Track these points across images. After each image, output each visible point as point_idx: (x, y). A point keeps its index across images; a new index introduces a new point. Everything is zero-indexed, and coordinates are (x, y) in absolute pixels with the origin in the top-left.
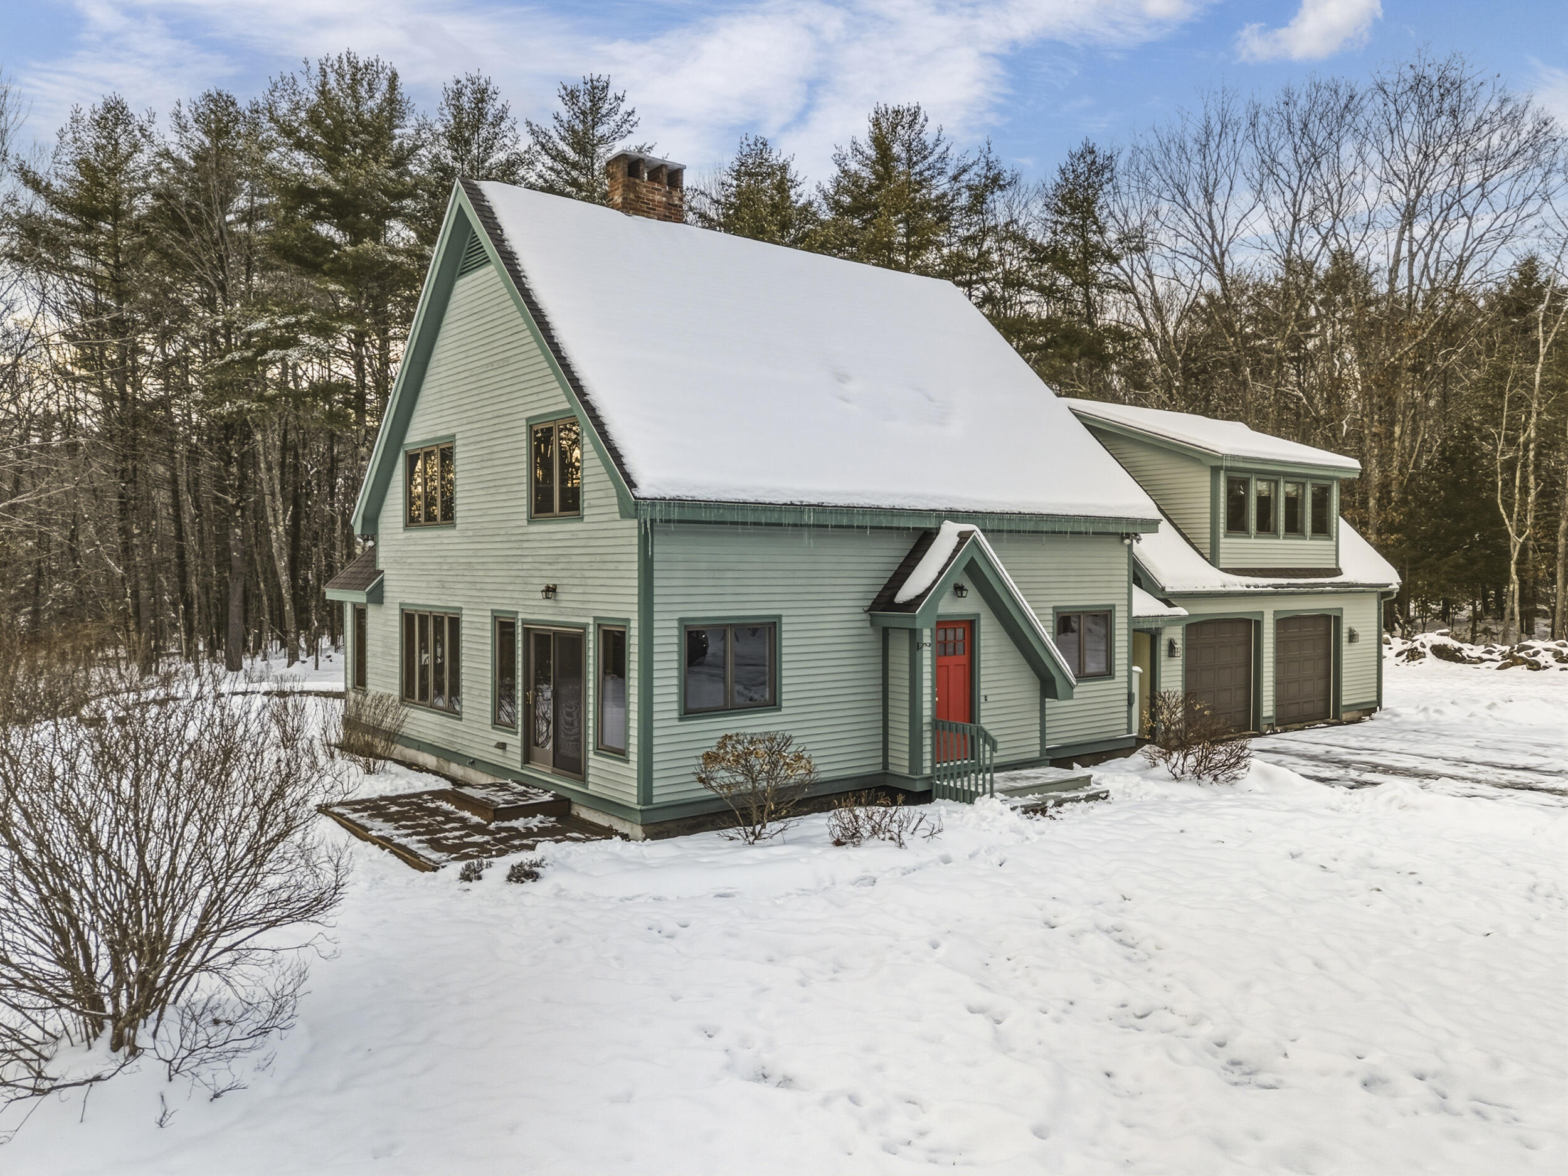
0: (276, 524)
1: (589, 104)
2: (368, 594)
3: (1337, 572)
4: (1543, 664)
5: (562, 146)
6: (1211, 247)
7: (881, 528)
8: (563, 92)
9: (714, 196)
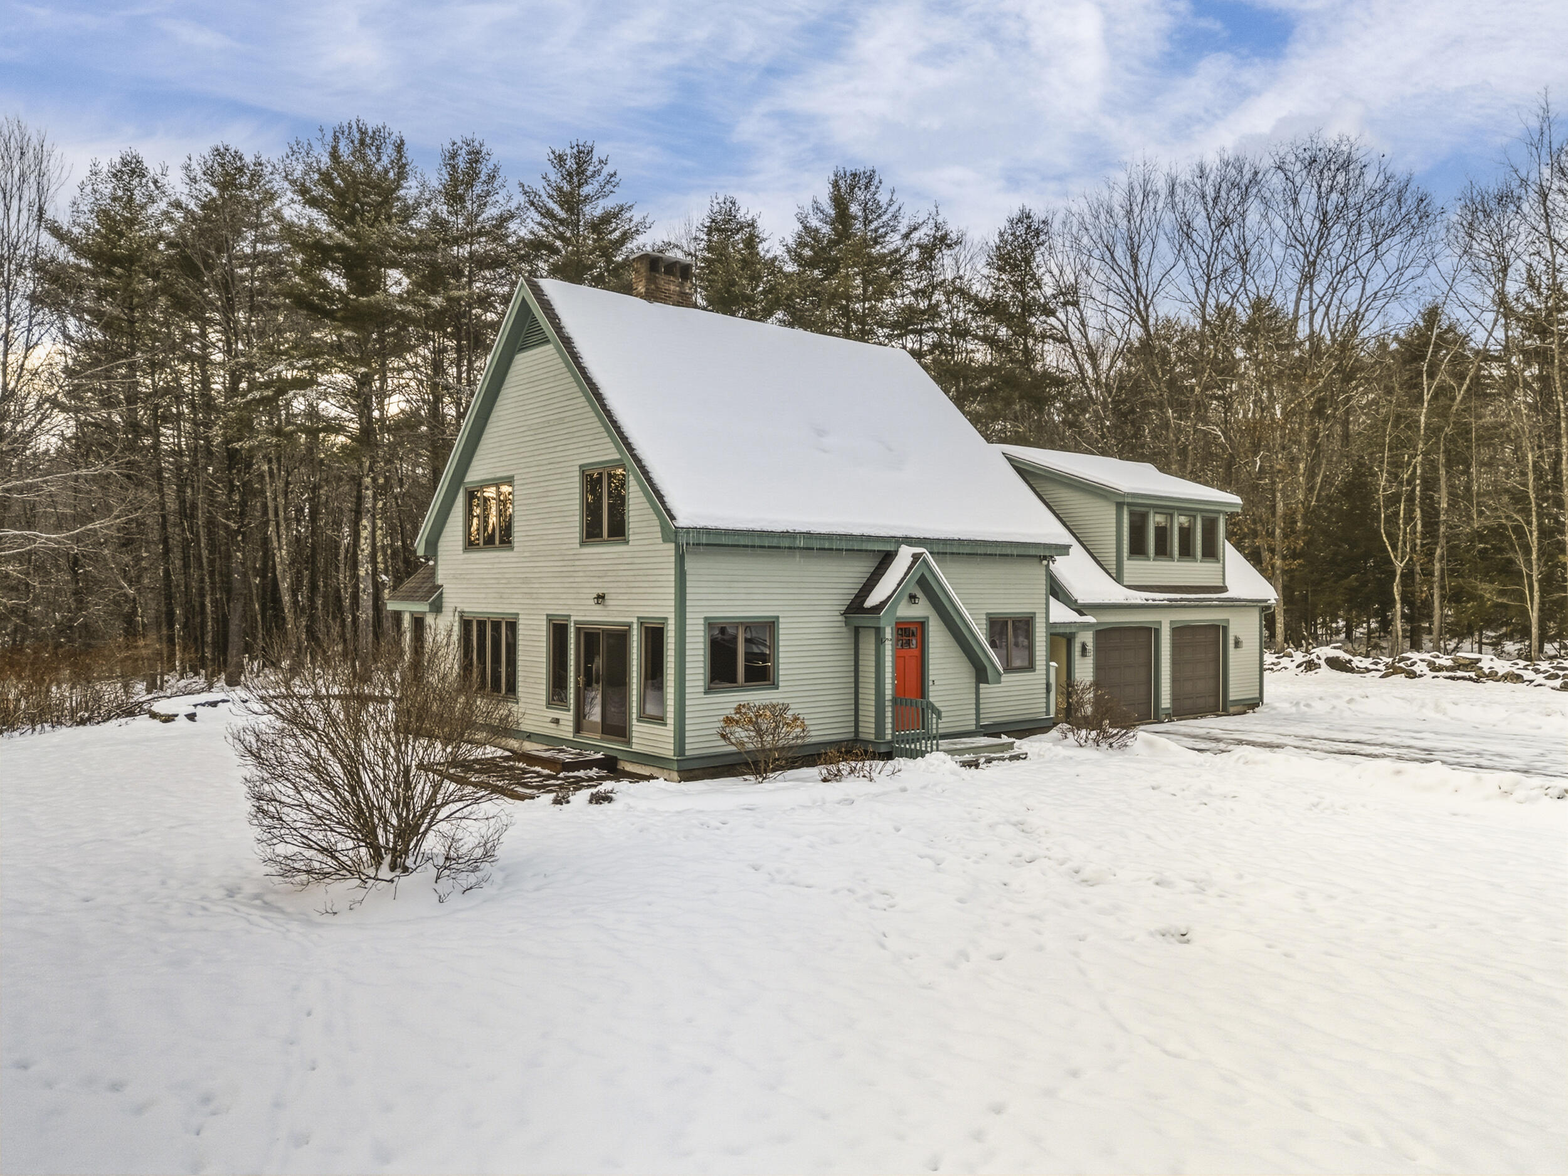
0: (280, 549)
1: (575, 166)
2: (430, 604)
3: (1223, 589)
4: (1418, 673)
5: (552, 205)
6: (1137, 302)
7: (853, 550)
8: (552, 156)
9: (686, 249)
